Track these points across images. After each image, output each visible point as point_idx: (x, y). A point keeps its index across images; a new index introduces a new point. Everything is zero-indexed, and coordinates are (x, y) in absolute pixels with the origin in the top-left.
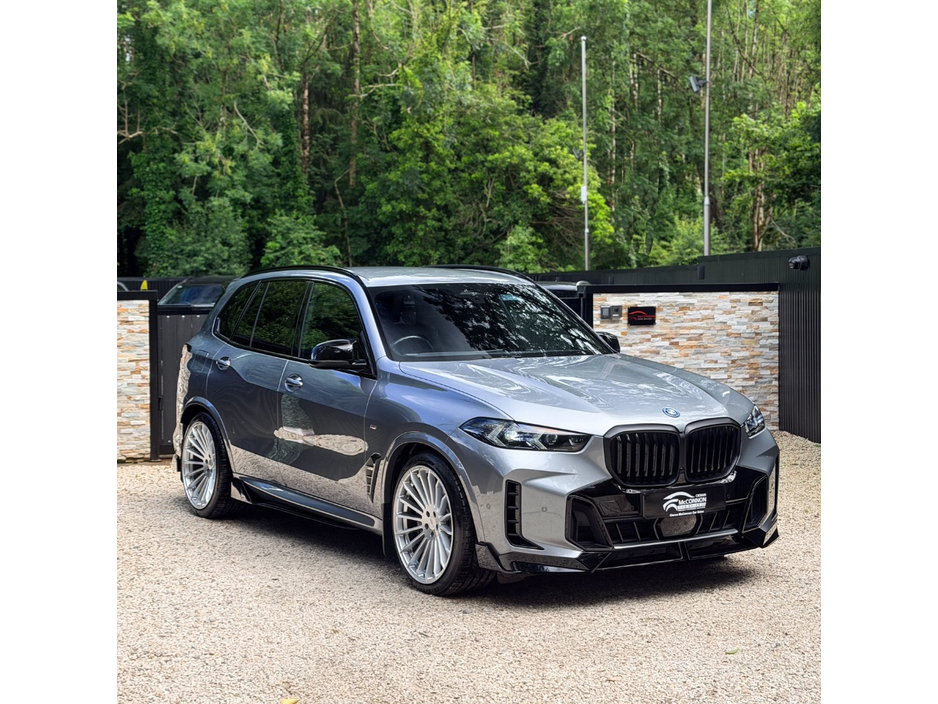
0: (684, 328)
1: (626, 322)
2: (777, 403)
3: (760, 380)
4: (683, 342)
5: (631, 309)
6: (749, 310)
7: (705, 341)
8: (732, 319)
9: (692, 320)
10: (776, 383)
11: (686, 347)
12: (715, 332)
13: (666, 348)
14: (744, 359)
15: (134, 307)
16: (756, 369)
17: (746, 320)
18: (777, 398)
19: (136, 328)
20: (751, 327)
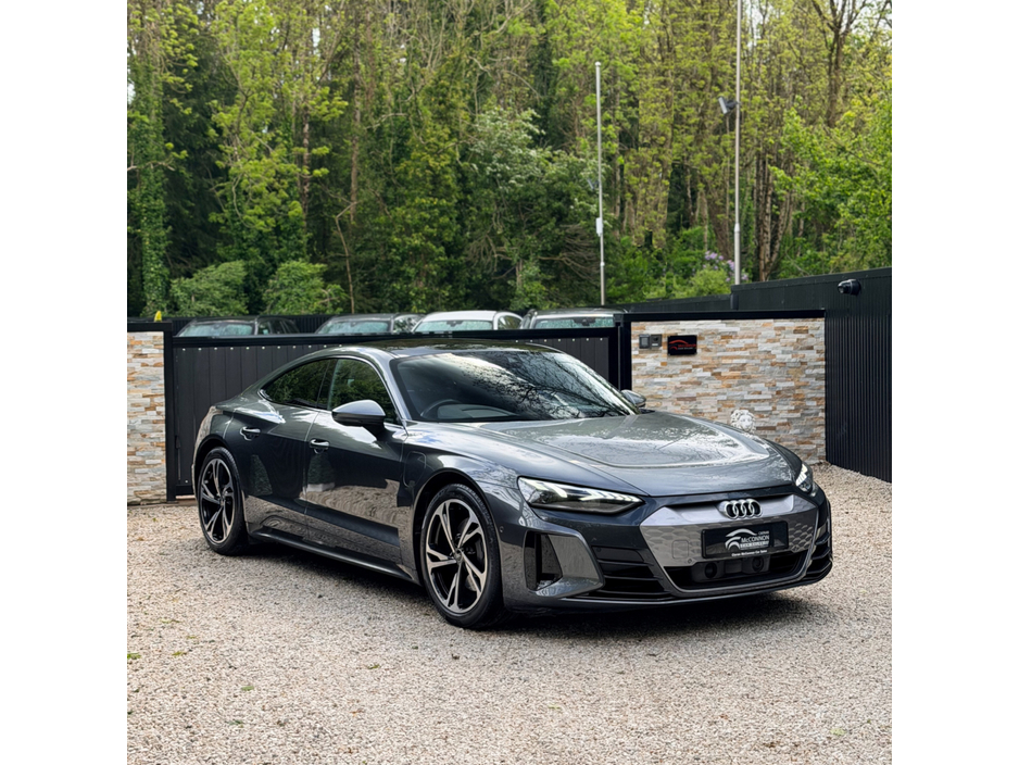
0: (727, 357)
1: (666, 351)
2: (823, 435)
3: (806, 412)
4: (725, 372)
5: (672, 338)
6: (794, 338)
7: (748, 371)
8: (776, 348)
9: (735, 349)
10: (822, 414)
11: (728, 378)
12: (758, 361)
13: (708, 379)
14: (789, 389)
15: (148, 339)
16: (802, 400)
17: (792, 349)
18: (823, 430)
19: (149, 361)
20: (797, 356)
